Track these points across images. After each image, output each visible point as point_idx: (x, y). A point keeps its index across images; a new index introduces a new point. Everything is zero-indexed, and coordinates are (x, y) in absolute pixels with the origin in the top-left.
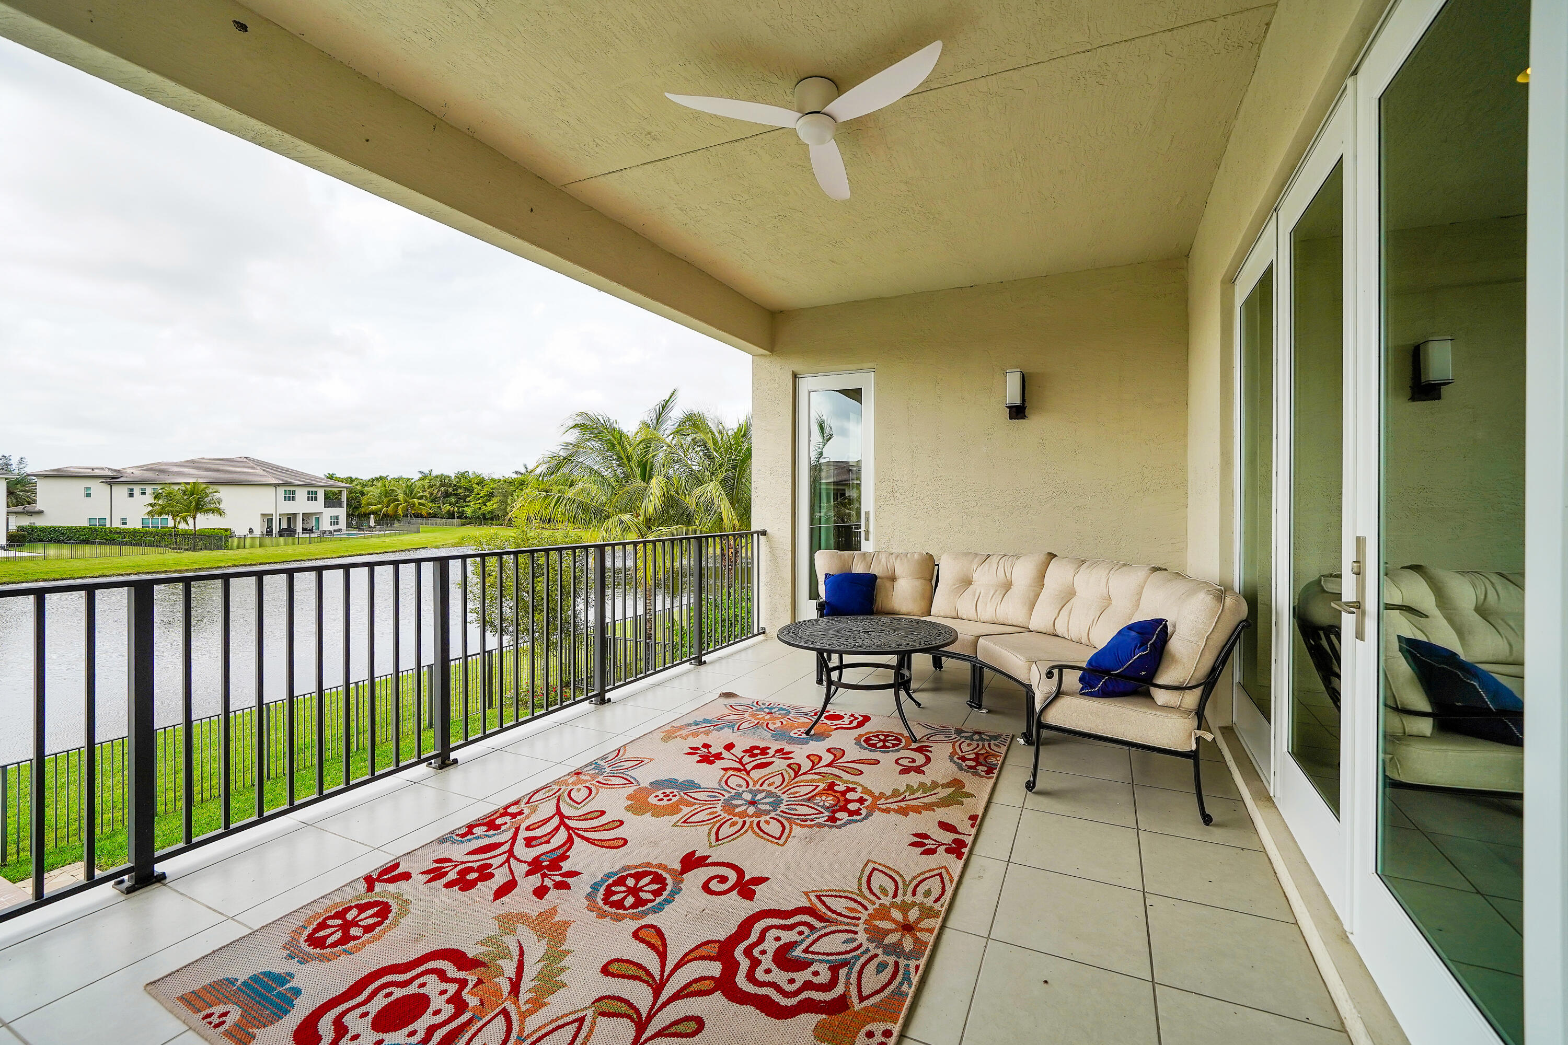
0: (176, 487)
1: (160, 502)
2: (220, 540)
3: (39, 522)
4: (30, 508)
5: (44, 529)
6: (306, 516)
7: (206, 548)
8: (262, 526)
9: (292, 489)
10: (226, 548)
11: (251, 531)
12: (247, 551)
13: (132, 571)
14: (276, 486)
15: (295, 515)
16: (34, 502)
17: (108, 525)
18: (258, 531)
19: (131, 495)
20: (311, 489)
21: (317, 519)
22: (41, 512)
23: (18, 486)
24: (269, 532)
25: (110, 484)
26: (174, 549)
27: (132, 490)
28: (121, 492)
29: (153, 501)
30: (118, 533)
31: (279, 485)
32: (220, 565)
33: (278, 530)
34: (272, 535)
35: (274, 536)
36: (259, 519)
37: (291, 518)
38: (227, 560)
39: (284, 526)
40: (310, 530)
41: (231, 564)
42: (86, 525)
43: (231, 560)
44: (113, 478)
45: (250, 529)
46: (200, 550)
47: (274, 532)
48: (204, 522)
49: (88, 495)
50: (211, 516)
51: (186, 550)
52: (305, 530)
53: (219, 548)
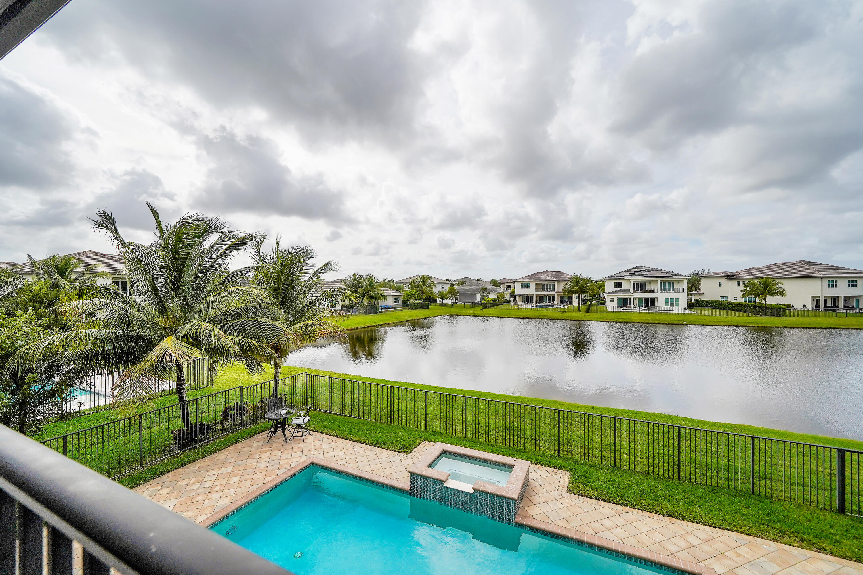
0: (756, 281)
1: (748, 289)
2: (780, 311)
3: (703, 298)
4: (699, 291)
5: (703, 301)
6: (847, 299)
7: (772, 315)
8: (812, 304)
9: (834, 279)
10: (784, 316)
11: (804, 306)
12: (797, 319)
13: (730, 325)
14: (822, 278)
15: (838, 297)
16: (700, 289)
17: (729, 301)
18: (809, 307)
19: (739, 285)
20: (851, 279)
21: (858, 301)
22: (703, 293)
23: (696, 282)
24: (817, 308)
25: (730, 280)
26: (755, 314)
27: (739, 283)
28: (734, 283)
29: (744, 289)
30: (730, 304)
31: (824, 277)
32: (777, 326)
33: (823, 306)
34: (819, 310)
35: (820, 310)
36: (810, 299)
37: (835, 299)
38: (782, 324)
39: (830, 303)
40: (851, 307)
41: (784, 326)
42: (720, 300)
43: (785, 324)
44: (731, 277)
45: (804, 305)
46: (768, 316)
47: (821, 308)
48: (771, 300)
49: (720, 285)
50: (776, 297)
51: (761, 315)
52: (846, 307)
53: (780, 316)
